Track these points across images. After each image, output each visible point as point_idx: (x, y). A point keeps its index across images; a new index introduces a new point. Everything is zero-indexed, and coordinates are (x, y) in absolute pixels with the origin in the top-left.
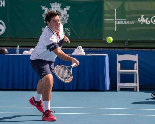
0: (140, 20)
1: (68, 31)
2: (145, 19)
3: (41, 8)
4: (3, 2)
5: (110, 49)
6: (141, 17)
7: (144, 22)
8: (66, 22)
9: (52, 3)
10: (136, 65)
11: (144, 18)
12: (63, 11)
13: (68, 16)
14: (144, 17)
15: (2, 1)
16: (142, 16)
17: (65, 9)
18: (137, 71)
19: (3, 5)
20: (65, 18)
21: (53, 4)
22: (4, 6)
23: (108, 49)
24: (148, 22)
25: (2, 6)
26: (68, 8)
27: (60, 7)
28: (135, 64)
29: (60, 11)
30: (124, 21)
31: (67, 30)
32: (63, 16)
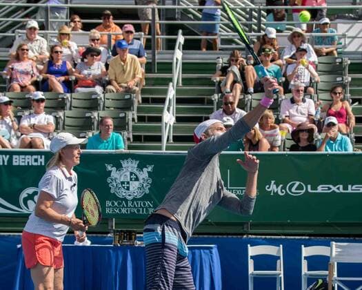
0: (268, 188)
1: (150, 207)
2: (277, 188)
3: (106, 168)
4: (41, 158)
5: (220, 236)
6: (271, 183)
7: (275, 191)
8: (147, 191)
9: (123, 160)
10: (280, 263)
11: (275, 186)
12: (142, 173)
13: (150, 181)
14: (274, 183)
15: (39, 156)
16: (273, 182)
17: (145, 169)
18: (282, 272)
19: (41, 162)
20: (144, 185)
21: (125, 161)
22: (43, 164)
23: (216, 236)
24: (283, 192)
25: (39, 164)
26: (150, 169)
27: (136, 166)
28: (278, 261)
29: (137, 173)
30: (242, 190)
31: (149, 205)
32: (141, 181)
